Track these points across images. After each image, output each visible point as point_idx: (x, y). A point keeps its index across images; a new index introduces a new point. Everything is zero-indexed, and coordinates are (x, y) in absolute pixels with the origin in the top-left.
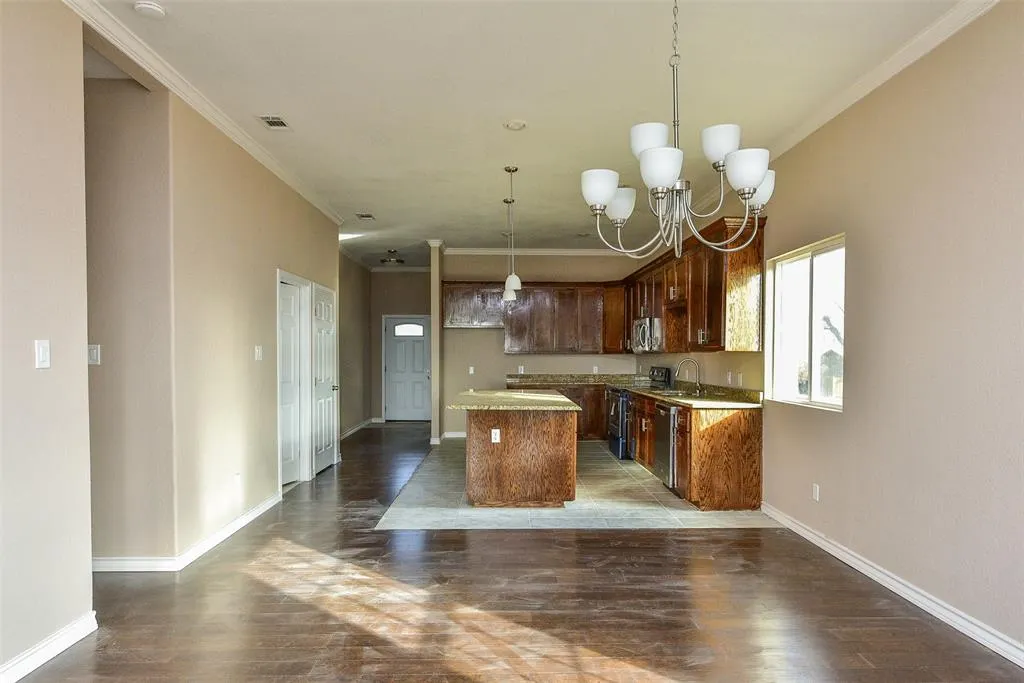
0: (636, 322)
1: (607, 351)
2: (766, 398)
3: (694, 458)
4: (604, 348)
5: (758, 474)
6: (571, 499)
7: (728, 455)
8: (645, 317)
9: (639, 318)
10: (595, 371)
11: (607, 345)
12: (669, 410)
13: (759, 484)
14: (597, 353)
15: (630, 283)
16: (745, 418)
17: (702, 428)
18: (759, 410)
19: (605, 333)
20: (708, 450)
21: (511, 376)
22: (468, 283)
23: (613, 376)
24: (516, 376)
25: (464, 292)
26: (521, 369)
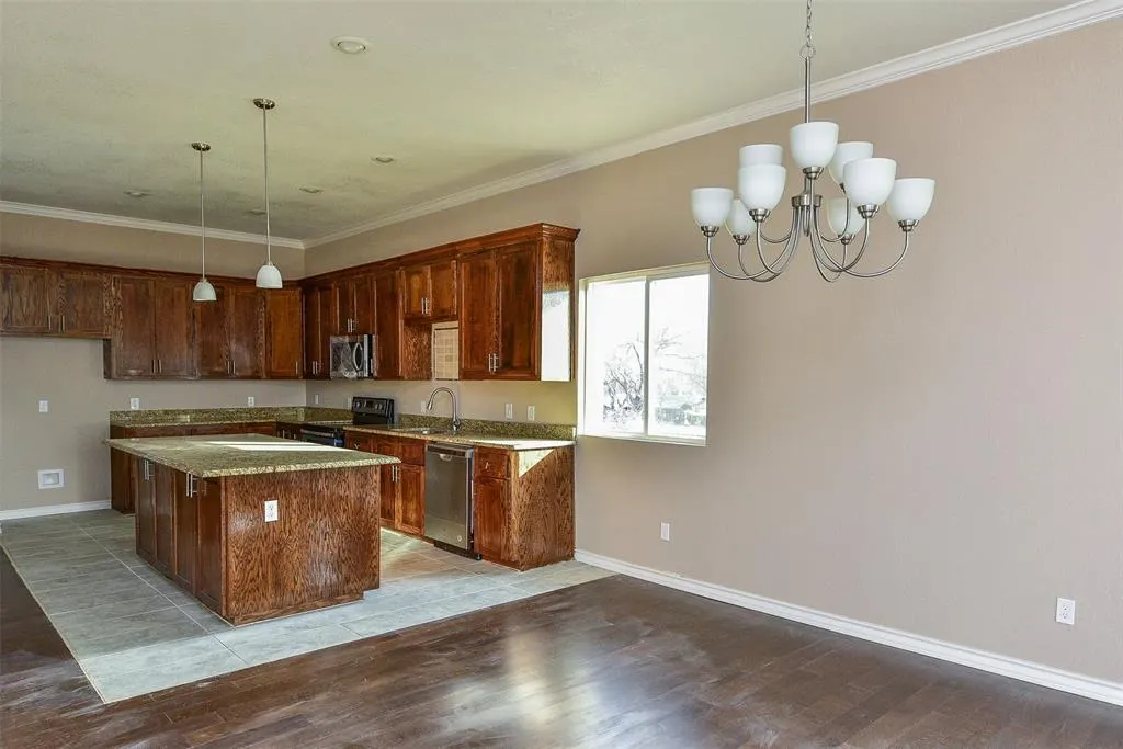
1: (273, 376)
2: (579, 433)
3: (514, 510)
4: (268, 372)
5: (571, 519)
6: (377, 586)
7: (545, 501)
10: (251, 403)
11: (273, 368)
12: (464, 454)
13: (572, 532)
14: (259, 378)
16: (559, 458)
17: (521, 473)
18: (571, 448)
19: (270, 352)
20: (526, 499)
21: (117, 413)
22: (42, 263)
23: (277, 410)
24: (127, 414)
25: (31, 278)
26: (135, 402)
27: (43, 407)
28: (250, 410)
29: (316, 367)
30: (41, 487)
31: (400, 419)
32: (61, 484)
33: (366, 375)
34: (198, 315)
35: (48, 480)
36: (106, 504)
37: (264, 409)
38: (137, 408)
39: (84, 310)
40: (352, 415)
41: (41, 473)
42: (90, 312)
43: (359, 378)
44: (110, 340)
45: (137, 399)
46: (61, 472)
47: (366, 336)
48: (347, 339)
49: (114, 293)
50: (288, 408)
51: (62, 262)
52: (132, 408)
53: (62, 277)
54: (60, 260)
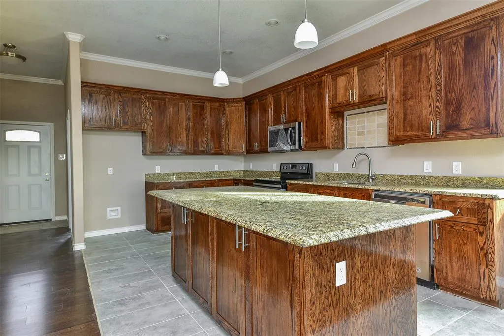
1: (229, 153)
14: (222, 154)
17: (498, 219)
19: (228, 139)
21: (149, 175)
22: (109, 87)
23: (229, 172)
24: (154, 175)
25: (104, 96)
26: (158, 168)
27: (110, 171)
28: (216, 172)
29: (256, 146)
30: (109, 217)
31: (316, 176)
32: (119, 216)
33: (297, 148)
34: (192, 119)
35: (113, 213)
36: (143, 227)
37: (223, 172)
38: (159, 172)
39: (132, 115)
40: (280, 174)
41: (109, 209)
42: (135, 116)
43: (292, 150)
44: (145, 132)
45: (160, 167)
46: (119, 208)
47: (297, 123)
48: (282, 127)
49: (148, 105)
50: (235, 171)
51: (120, 87)
52: (157, 172)
53: (121, 96)
54: (119, 85)
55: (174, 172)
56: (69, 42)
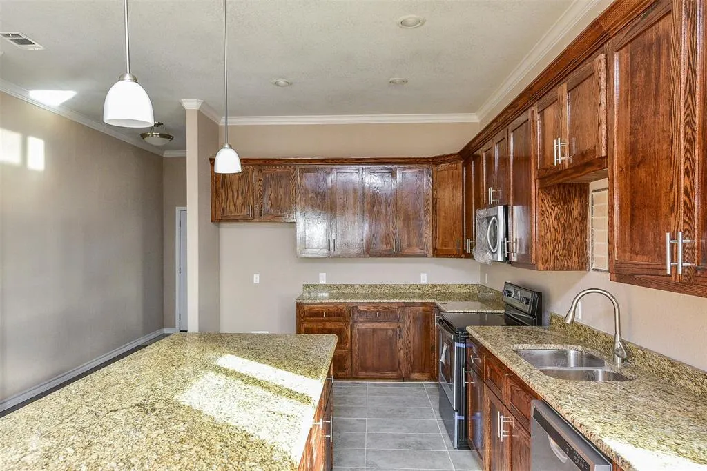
0: (482, 213)
1: (437, 254)
4: (435, 249)
8: (494, 205)
9: (486, 206)
10: (424, 279)
11: (439, 247)
14: (425, 256)
15: (468, 155)
19: (435, 230)
21: (308, 286)
22: (245, 162)
23: (449, 287)
24: (316, 287)
26: (322, 276)
27: (256, 279)
28: (422, 287)
29: (469, 246)
31: (551, 321)
37: (435, 286)
38: (324, 282)
39: (276, 199)
42: (281, 200)
44: (296, 223)
47: (500, 208)
49: (299, 182)
50: (460, 286)
51: (260, 160)
52: (321, 282)
53: (261, 172)
54: (257, 158)
55: (347, 283)
56: (185, 111)
